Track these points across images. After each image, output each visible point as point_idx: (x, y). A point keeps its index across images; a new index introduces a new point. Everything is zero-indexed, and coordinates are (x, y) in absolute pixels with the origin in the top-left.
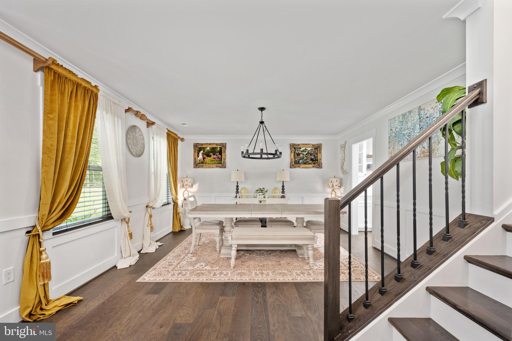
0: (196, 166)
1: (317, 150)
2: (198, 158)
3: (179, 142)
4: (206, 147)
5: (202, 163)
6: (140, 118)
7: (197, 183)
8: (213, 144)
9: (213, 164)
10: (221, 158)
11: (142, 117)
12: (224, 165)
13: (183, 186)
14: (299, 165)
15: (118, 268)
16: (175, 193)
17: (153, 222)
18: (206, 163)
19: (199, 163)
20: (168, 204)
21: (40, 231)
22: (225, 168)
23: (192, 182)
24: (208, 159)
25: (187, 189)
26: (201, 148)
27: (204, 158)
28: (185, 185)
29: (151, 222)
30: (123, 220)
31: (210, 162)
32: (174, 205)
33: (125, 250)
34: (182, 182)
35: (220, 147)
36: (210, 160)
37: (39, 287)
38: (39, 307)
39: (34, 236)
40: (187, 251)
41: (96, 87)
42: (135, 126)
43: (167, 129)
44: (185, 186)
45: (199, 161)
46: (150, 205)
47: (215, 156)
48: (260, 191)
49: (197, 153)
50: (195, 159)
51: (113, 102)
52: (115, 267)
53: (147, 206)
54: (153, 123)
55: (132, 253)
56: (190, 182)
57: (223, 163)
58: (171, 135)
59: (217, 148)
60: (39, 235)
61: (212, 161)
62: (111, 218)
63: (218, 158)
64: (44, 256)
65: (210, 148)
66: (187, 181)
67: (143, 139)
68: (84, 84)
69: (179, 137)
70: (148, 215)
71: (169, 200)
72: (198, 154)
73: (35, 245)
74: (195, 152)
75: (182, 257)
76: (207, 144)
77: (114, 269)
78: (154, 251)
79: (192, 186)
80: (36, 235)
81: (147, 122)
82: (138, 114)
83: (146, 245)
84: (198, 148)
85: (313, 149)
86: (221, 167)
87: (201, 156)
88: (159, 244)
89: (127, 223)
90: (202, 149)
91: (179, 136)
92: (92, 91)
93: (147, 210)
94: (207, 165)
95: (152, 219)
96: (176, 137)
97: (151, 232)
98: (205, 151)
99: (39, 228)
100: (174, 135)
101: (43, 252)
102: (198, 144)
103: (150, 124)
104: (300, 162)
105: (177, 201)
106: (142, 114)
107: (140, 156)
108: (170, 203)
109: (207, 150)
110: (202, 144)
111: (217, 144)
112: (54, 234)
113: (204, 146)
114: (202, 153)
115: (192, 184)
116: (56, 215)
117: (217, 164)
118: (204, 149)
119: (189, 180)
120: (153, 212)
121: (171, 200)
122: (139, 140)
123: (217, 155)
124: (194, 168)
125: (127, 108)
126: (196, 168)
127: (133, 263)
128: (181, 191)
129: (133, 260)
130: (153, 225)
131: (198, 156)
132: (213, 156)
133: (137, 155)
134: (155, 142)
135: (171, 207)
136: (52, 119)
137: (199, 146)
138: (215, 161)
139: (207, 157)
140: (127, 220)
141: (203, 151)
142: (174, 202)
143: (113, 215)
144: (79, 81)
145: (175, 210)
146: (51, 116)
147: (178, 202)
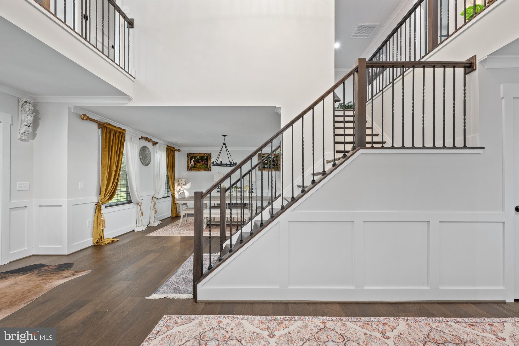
0: (189, 169)
1: (278, 158)
2: (191, 164)
3: (177, 153)
4: (196, 155)
5: (194, 167)
6: (148, 141)
7: (189, 182)
8: (201, 154)
9: (201, 168)
10: (208, 164)
11: (150, 140)
12: (209, 169)
13: (179, 184)
14: (264, 169)
15: (135, 231)
16: (173, 189)
17: (156, 208)
18: (196, 168)
19: (191, 168)
20: (168, 197)
21: (101, 204)
22: (210, 171)
23: (186, 181)
24: (198, 165)
25: (182, 186)
26: (193, 156)
27: (195, 164)
28: (180, 183)
29: (155, 207)
30: (138, 204)
31: (199, 167)
32: (172, 198)
33: (139, 223)
34: (178, 181)
35: (206, 156)
36: (200, 165)
37: (101, 230)
38: (101, 240)
39: (98, 206)
40: (178, 225)
41: (124, 130)
42: (145, 146)
43: (167, 145)
44: (180, 185)
45: (191, 166)
46: (155, 196)
47: (203, 163)
48: (235, 188)
49: (189, 160)
50: (188, 165)
51: (133, 136)
52: (133, 231)
53: (152, 197)
54: (157, 143)
55: (143, 224)
56: (184, 182)
57: (208, 167)
58: (169, 149)
59: (205, 156)
60: (100, 206)
61: (201, 166)
62: (132, 202)
63: (205, 164)
64: (102, 216)
65: (199, 157)
66: (182, 181)
67: (150, 154)
68: (119, 130)
69: (176, 150)
70: (153, 203)
71: (169, 194)
72: (191, 161)
73: (99, 212)
74: (188, 160)
75: (173, 228)
76: (197, 153)
77: (133, 232)
78: (157, 225)
79: (186, 184)
80: (99, 206)
81: (153, 143)
82: (147, 139)
83: (152, 222)
84: (191, 156)
85: (274, 157)
86: (207, 171)
87: (192, 163)
88: (161, 222)
89: (140, 206)
90: (194, 158)
91: (176, 148)
92: (122, 133)
93: (152, 200)
94: (197, 169)
95: (155, 205)
96: (173, 149)
97: (155, 213)
98: (196, 159)
99: (100, 202)
100: (172, 149)
101: (102, 214)
102: (190, 153)
103: (155, 144)
104: (265, 167)
105: (174, 195)
106: (149, 139)
107: (148, 165)
108: (170, 196)
109: (197, 158)
110: (194, 154)
111: (204, 154)
112: (106, 207)
113: (195, 155)
114: (194, 160)
115: (186, 183)
116: (107, 197)
117: (204, 168)
118: (195, 157)
119: (184, 180)
120: (157, 201)
121: (170, 194)
122: (147, 155)
123: (204, 162)
124: (188, 171)
125: (141, 137)
126: (189, 171)
127: (143, 230)
128: (177, 188)
129: (144, 228)
130: (156, 209)
131: (191, 163)
132: (201, 162)
133: (146, 164)
134: (158, 155)
135: (170, 199)
136: (106, 151)
137: (192, 155)
138: (203, 166)
139: (197, 163)
140: (140, 204)
141: (194, 159)
142: (172, 196)
143: (132, 201)
144: (117, 129)
145: (173, 202)
146: (105, 149)
147: (176, 196)
